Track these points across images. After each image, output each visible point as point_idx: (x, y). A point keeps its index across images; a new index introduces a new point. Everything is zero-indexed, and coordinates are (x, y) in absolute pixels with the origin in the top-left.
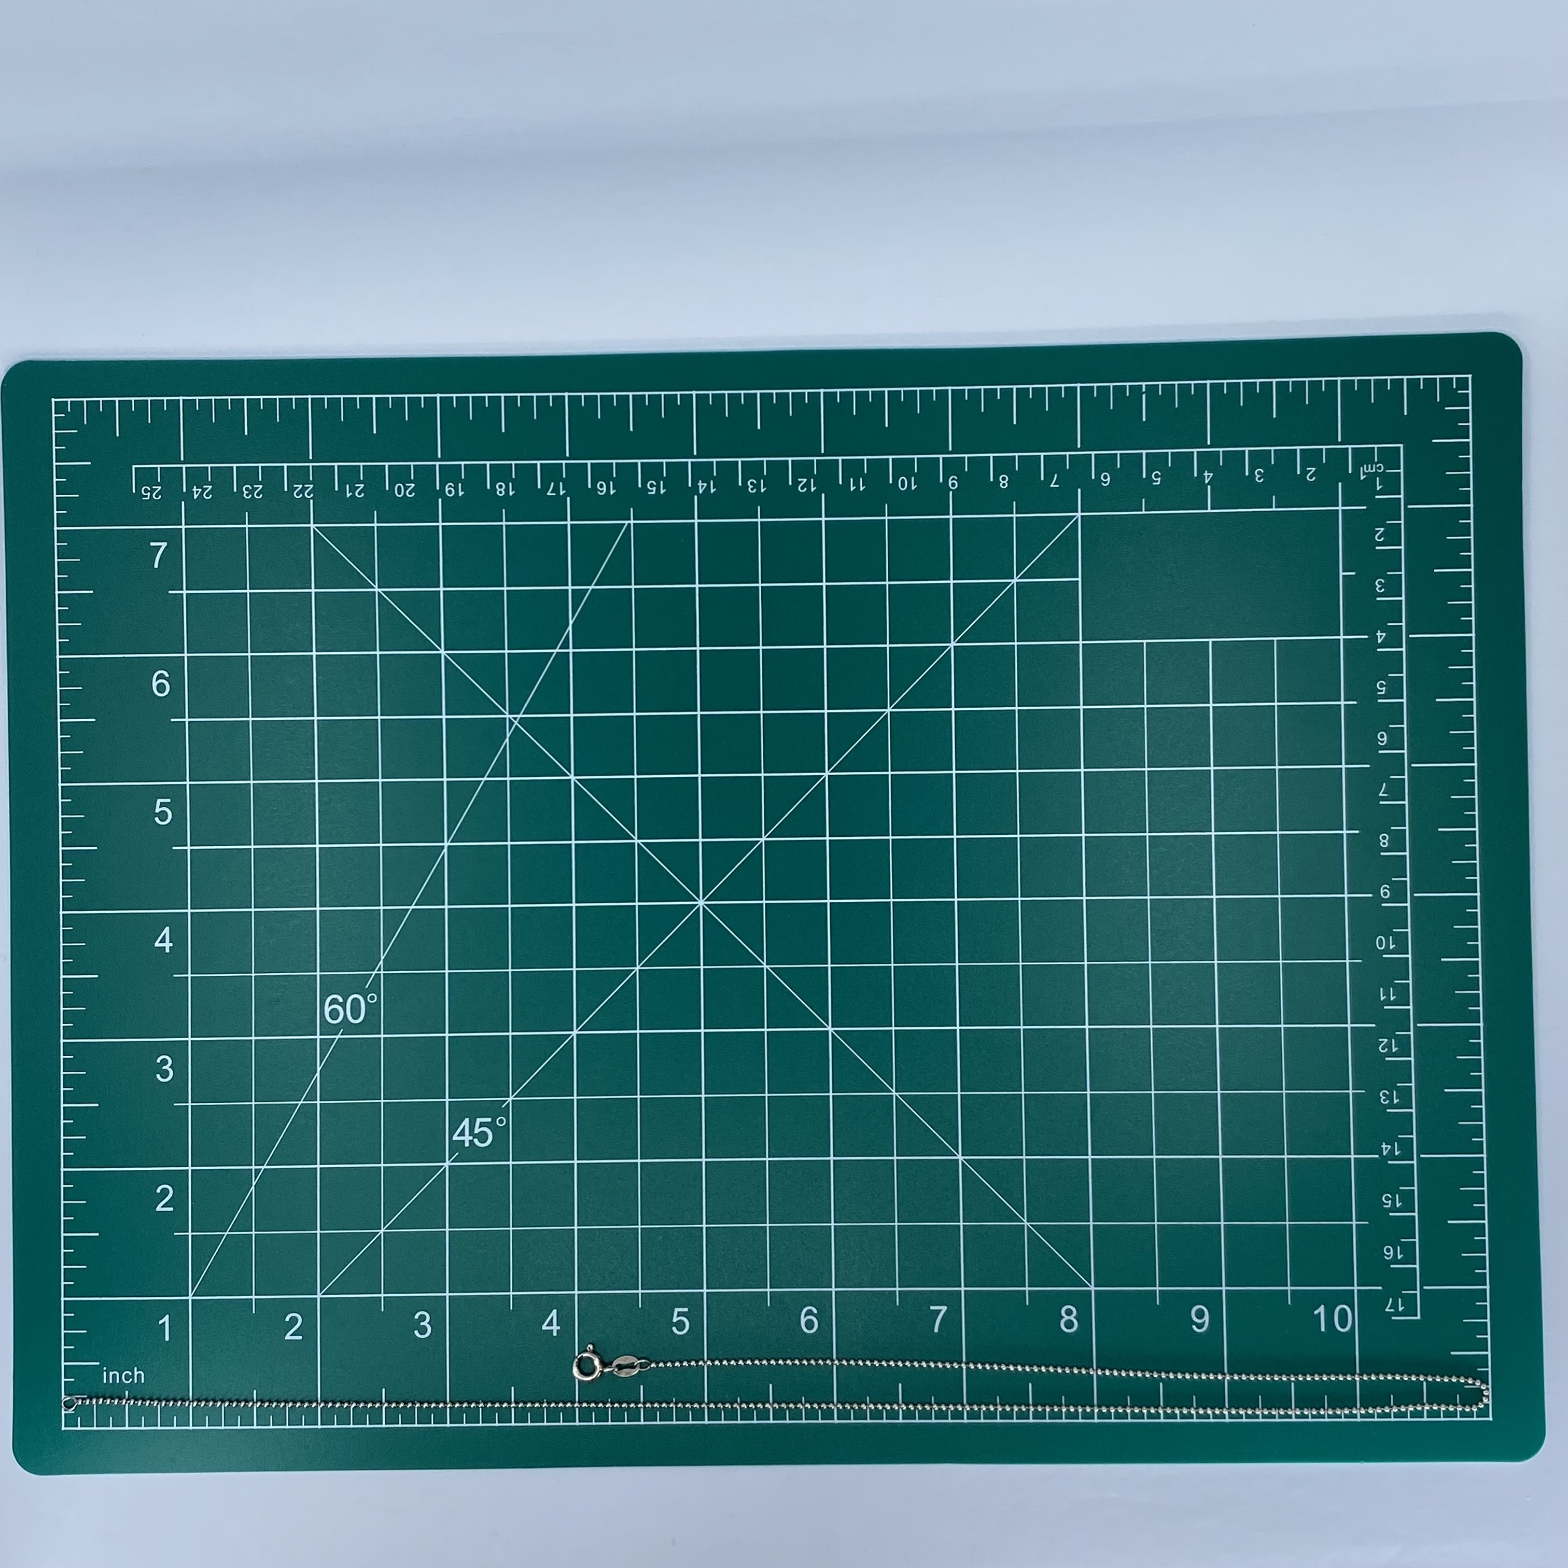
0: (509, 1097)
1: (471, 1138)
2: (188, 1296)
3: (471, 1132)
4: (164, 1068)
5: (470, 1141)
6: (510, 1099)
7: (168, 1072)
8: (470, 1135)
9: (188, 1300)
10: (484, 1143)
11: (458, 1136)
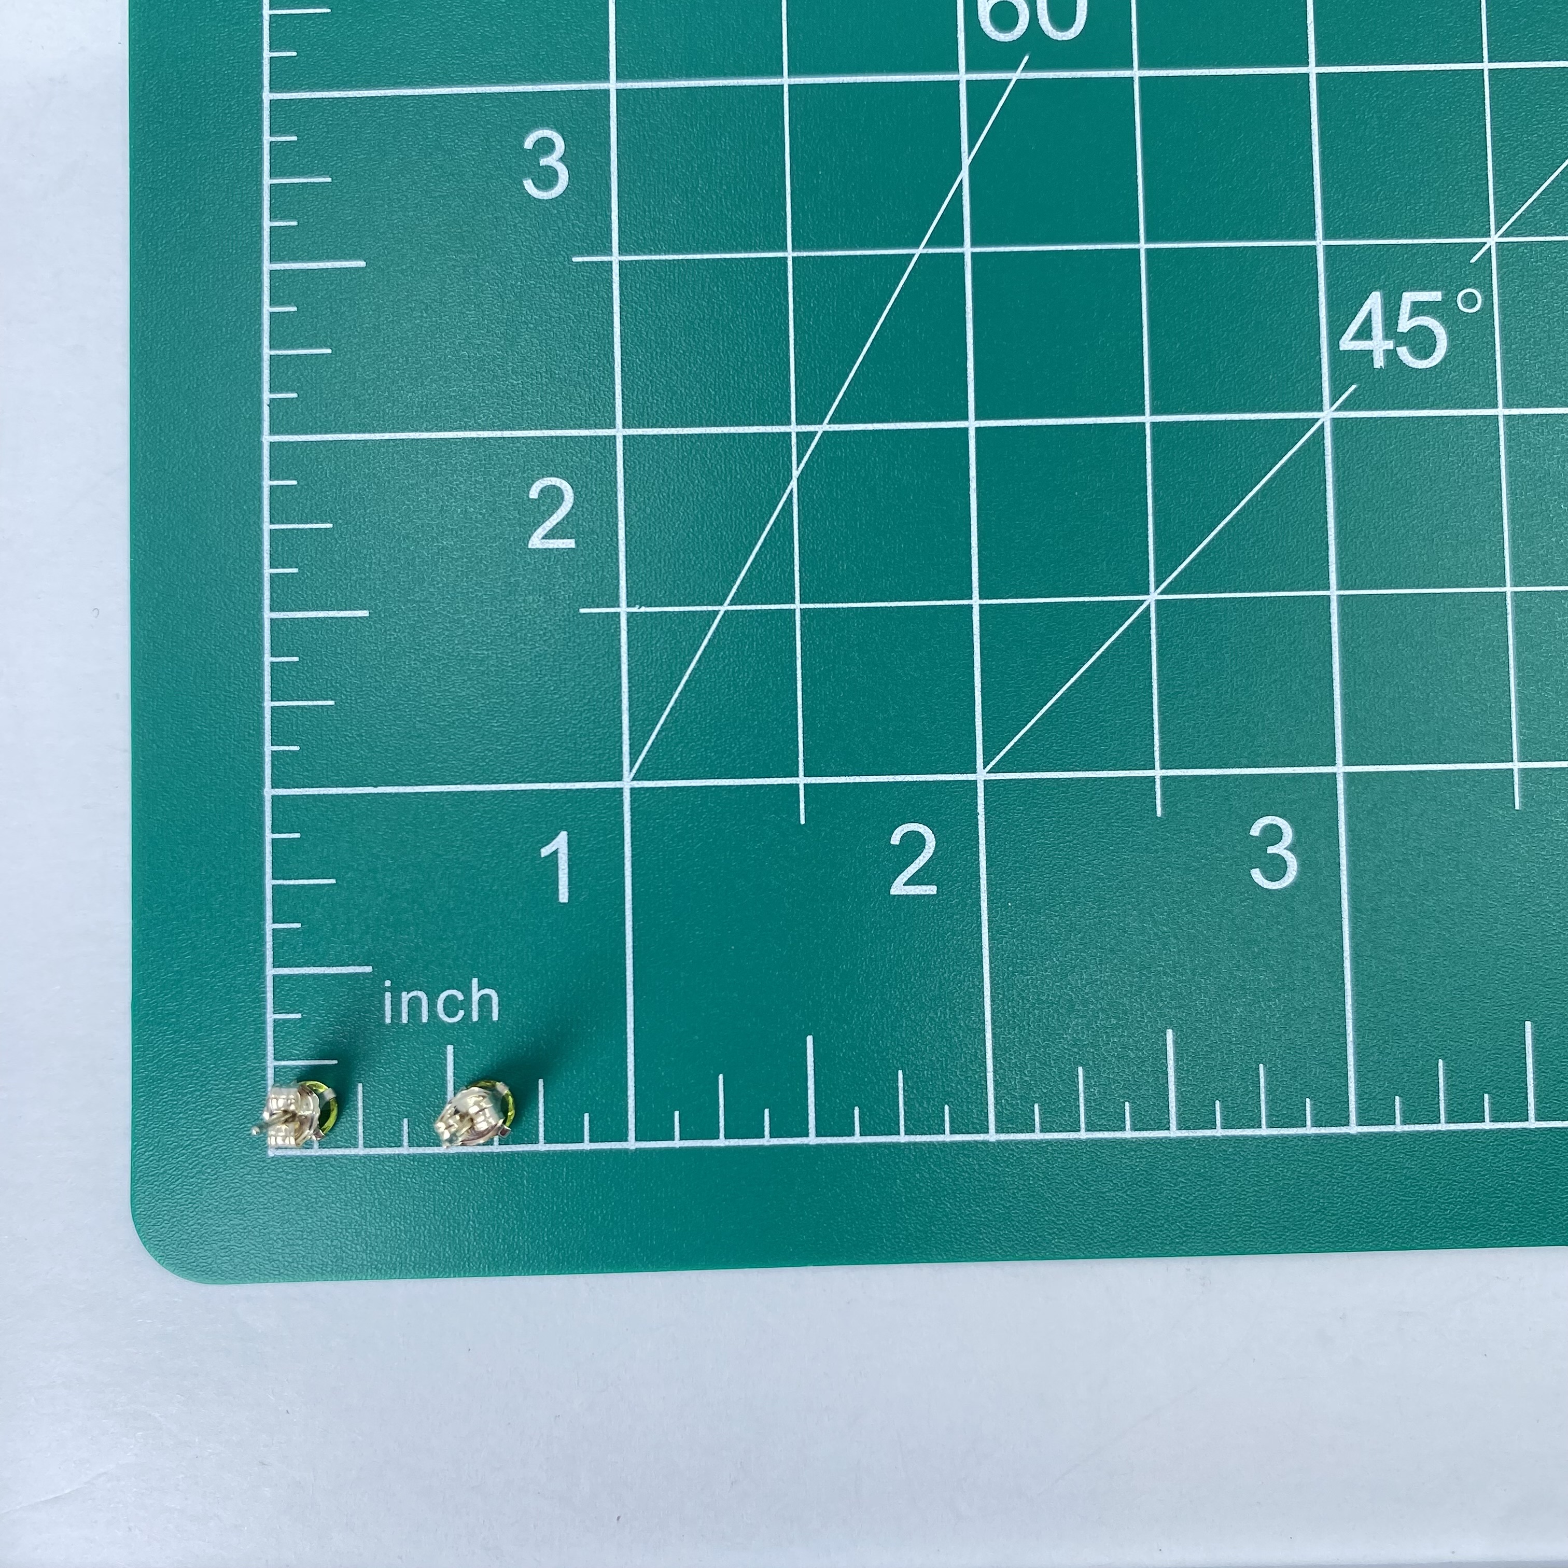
0: (1489, 236)
1: (1390, 345)
2: (620, 779)
3: (1390, 329)
4: (543, 162)
5: (1387, 352)
6: (1492, 241)
7: (555, 173)
8: (1386, 337)
9: (620, 791)
10: (1427, 356)
11: (1354, 338)
